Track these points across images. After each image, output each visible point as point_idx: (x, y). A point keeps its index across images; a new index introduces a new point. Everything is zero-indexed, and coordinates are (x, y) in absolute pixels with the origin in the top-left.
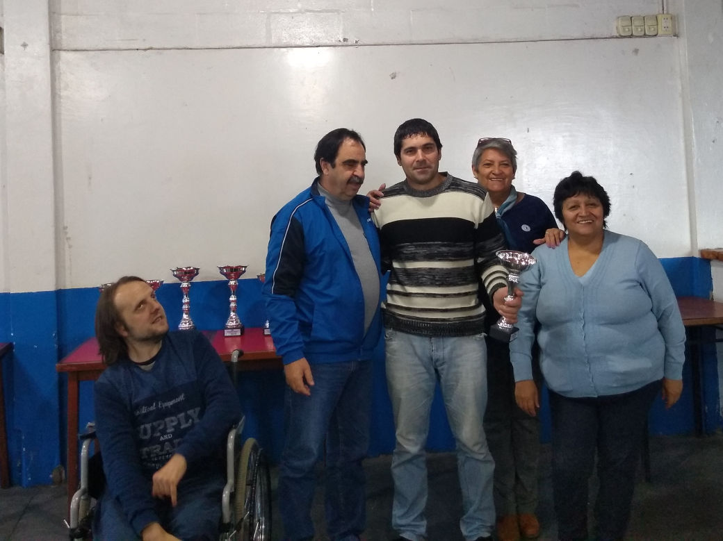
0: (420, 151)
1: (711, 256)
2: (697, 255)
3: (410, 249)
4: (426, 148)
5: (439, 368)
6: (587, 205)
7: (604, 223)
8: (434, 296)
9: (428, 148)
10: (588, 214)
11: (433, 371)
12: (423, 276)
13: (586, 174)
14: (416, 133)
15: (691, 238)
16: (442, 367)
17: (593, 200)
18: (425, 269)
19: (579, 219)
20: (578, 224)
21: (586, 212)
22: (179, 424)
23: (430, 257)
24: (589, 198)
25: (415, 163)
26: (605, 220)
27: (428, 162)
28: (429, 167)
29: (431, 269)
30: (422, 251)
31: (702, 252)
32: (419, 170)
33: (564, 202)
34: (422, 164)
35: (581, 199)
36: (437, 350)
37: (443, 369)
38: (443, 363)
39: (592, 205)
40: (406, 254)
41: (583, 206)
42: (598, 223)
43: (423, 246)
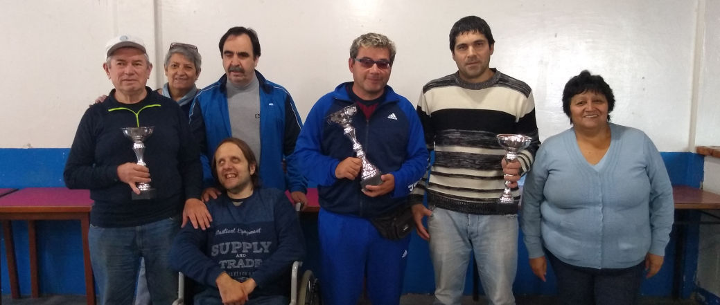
0: (471, 48)
1: (705, 153)
2: (693, 151)
3: (456, 135)
4: (477, 44)
5: (473, 240)
6: (595, 101)
7: (608, 117)
8: (472, 177)
9: (479, 44)
10: (594, 109)
11: (468, 241)
12: (465, 159)
13: (594, 73)
14: (468, 30)
15: (690, 135)
16: (476, 239)
17: (600, 97)
18: (467, 154)
19: (585, 114)
20: (584, 119)
21: (593, 108)
22: (252, 249)
23: (472, 144)
24: (596, 94)
25: (467, 59)
26: (610, 114)
27: (478, 57)
28: (479, 62)
29: (472, 154)
30: (467, 138)
31: (698, 149)
32: (469, 66)
33: (572, 98)
34: (473, 60)
35: (589, 96)
36: (473, 225)
37: (476, 241)
38: (477, 236)
39: (597, 101)
40: (451, 139)
41: (589, 102)
42: (603, 118)
43: (468, 133)
